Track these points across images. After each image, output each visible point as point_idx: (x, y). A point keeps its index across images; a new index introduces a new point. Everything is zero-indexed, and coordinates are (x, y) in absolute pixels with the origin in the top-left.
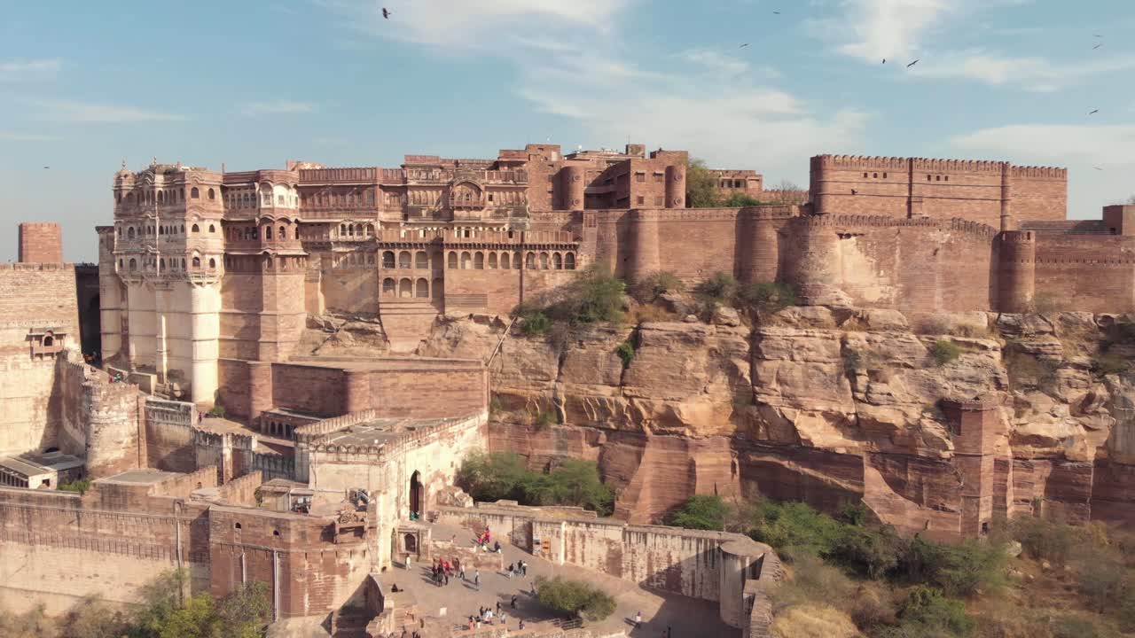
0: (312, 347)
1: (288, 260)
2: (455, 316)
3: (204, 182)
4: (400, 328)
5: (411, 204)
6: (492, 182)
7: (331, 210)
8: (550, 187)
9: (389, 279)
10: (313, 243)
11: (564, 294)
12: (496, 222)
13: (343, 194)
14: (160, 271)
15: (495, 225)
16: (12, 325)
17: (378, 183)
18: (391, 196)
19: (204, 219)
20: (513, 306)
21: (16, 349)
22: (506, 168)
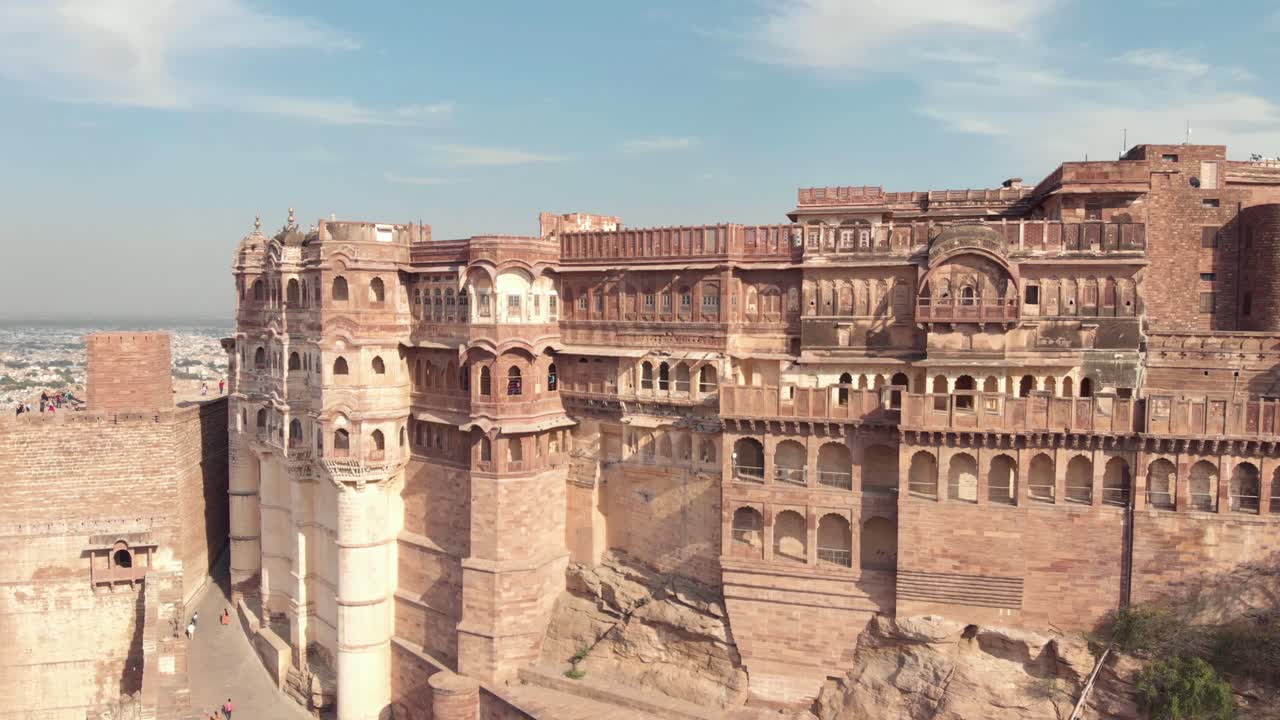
0: (570, 647)
1: (527, 445)
2: (925, 630)
3: (360, 265)
4: (778, 637)
5: (810, 314)
6: (1037, 251)
7: (624, 327)
8: (1206, 261)
9: (750, 510)
10: (585, 401)
11: (1263, 588)
12: (1048, 362)
13: (649, 291)
14: (291, 445)
15: (1040, 369)
16: (57, 528)
17: (731, 264)
18: (760, 293)
19: (357, 347)
20: (1099, 611)
21: (64, 573)
22: (1081, 212)
